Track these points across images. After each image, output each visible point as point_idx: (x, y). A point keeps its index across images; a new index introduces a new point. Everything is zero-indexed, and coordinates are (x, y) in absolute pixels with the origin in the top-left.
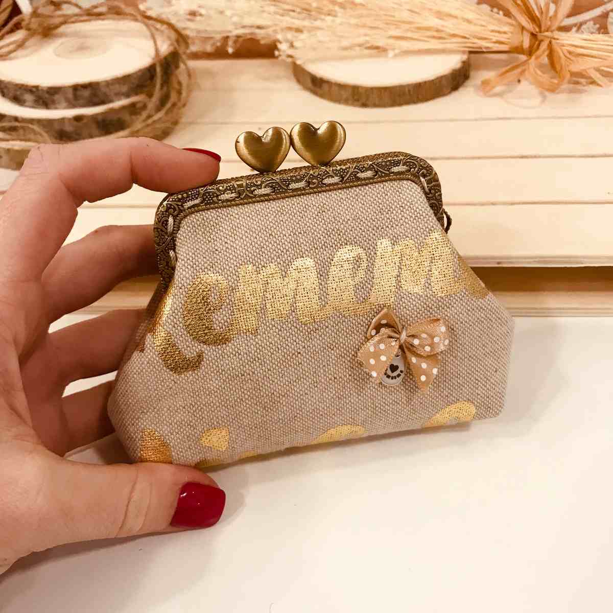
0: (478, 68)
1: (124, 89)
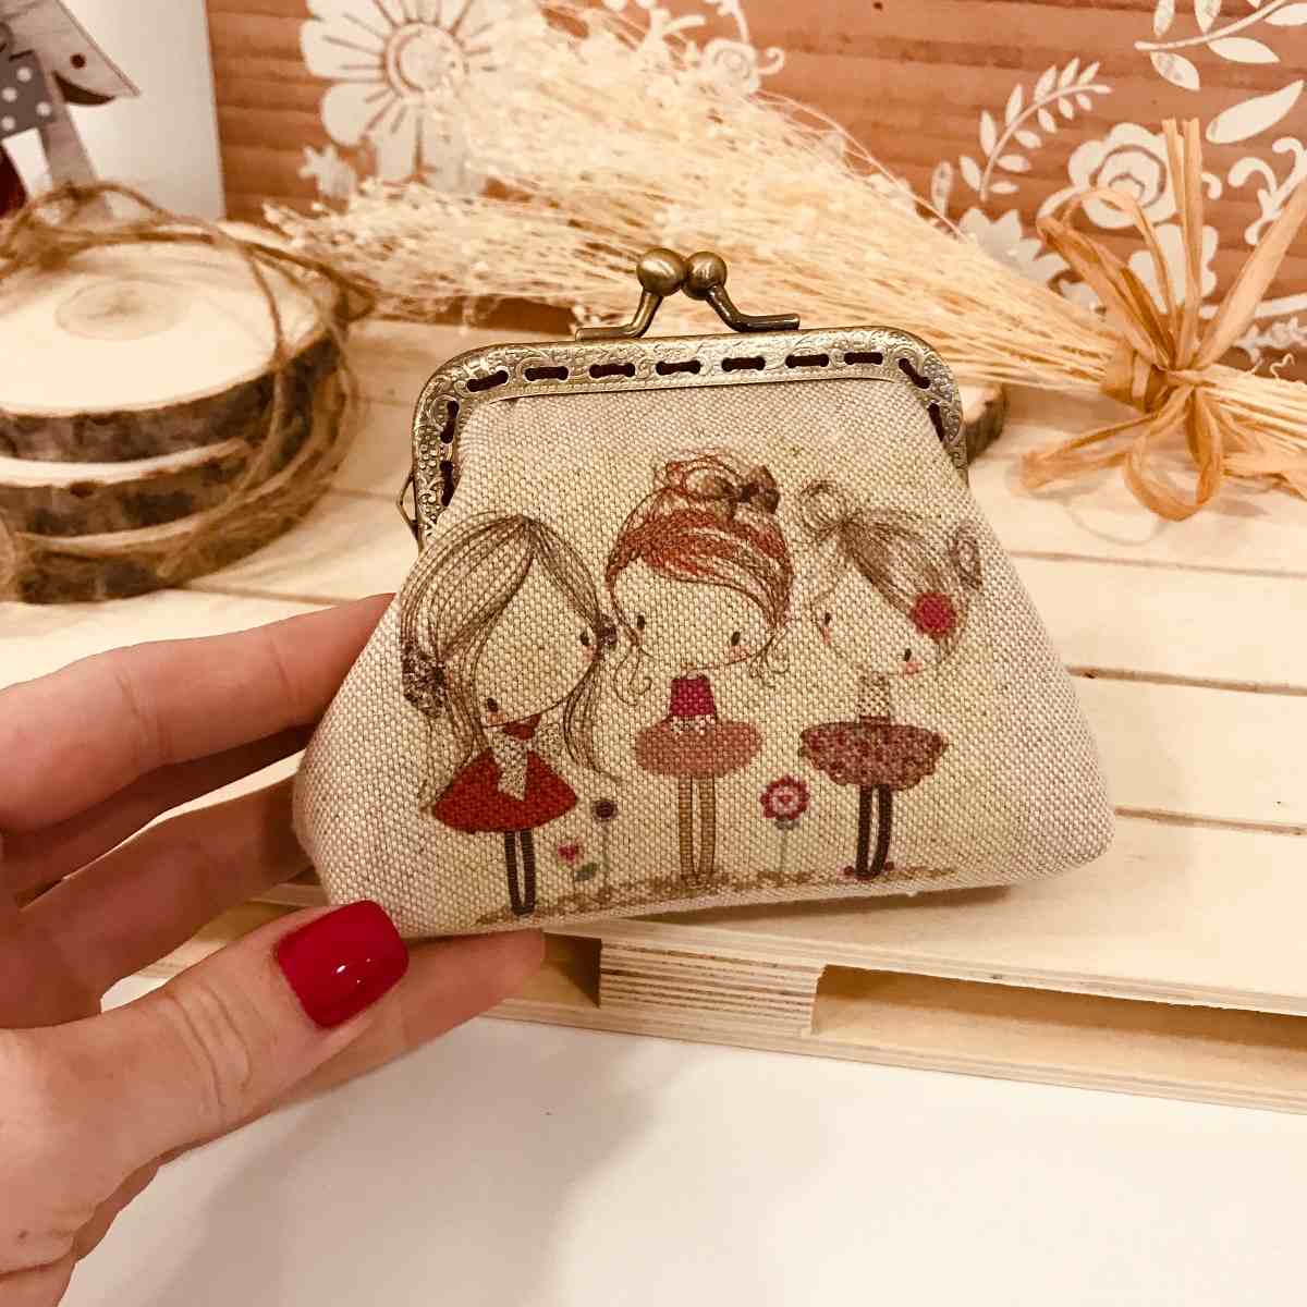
0: (1024, 414)
1: (197, 426)
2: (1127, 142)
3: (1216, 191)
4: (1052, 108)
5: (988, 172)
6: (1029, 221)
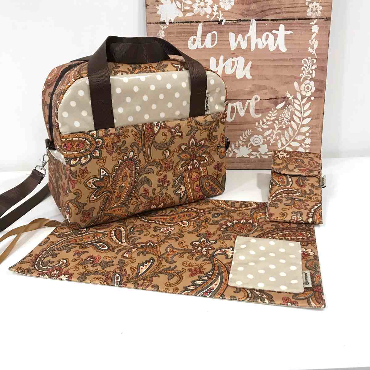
2: (256, 137)
3: (266, 141)
4: (247, 134)
5: (242, 142)
6: (247, 146)
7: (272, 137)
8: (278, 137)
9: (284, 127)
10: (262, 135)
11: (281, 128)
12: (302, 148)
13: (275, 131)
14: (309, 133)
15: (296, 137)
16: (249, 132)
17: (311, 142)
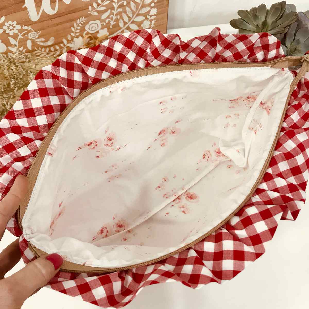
2: (91, 23)
3: (105, 24)
4: (80, 23)
5: (75, 33)
6: (83, 37)
7: (112, 19)
8: (119, 17)
9: (125, 3)
10: (99, 19)
11: (121, 6)
12: (147, 21)
13: (114, 11)
14: (155, 3)
15: (140, 11)
16: (82, 20)
17: (157, 12)
